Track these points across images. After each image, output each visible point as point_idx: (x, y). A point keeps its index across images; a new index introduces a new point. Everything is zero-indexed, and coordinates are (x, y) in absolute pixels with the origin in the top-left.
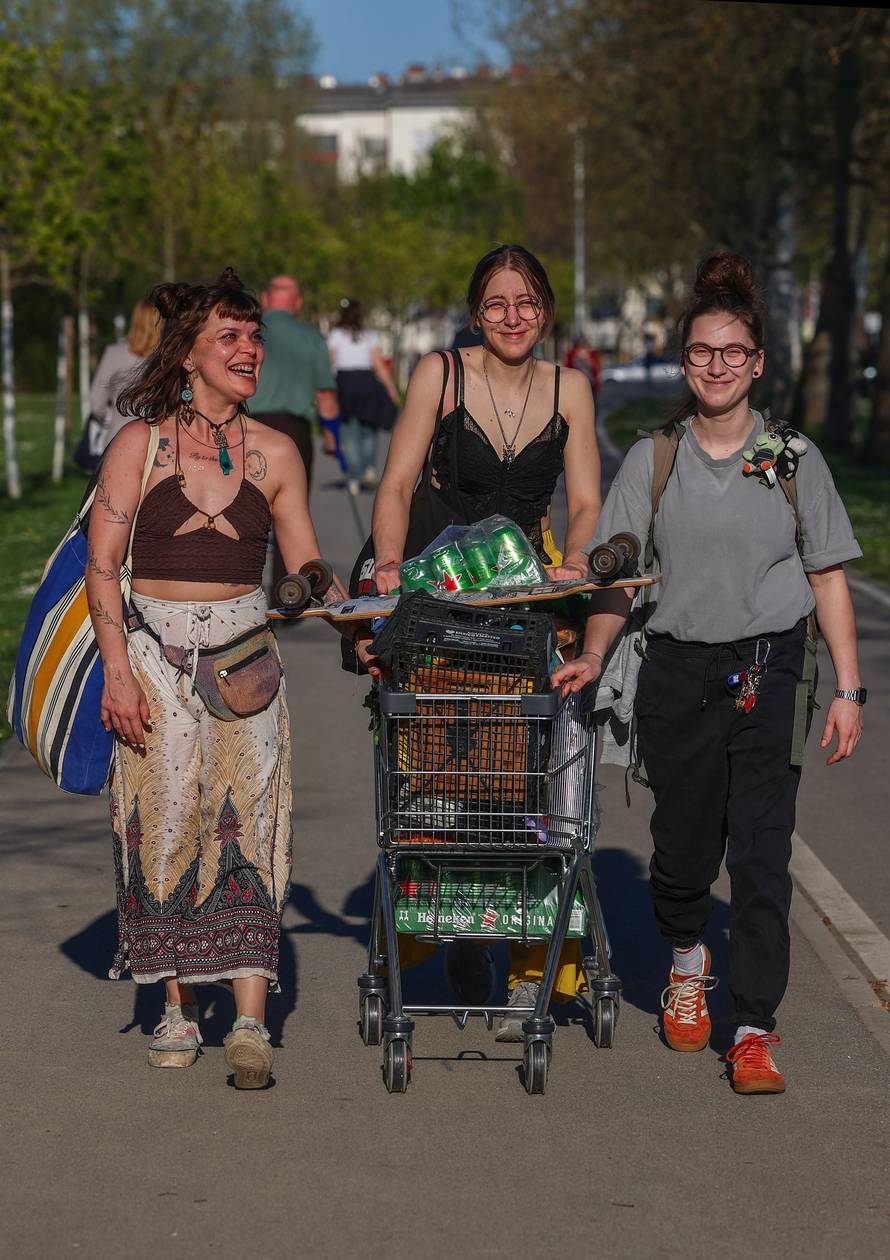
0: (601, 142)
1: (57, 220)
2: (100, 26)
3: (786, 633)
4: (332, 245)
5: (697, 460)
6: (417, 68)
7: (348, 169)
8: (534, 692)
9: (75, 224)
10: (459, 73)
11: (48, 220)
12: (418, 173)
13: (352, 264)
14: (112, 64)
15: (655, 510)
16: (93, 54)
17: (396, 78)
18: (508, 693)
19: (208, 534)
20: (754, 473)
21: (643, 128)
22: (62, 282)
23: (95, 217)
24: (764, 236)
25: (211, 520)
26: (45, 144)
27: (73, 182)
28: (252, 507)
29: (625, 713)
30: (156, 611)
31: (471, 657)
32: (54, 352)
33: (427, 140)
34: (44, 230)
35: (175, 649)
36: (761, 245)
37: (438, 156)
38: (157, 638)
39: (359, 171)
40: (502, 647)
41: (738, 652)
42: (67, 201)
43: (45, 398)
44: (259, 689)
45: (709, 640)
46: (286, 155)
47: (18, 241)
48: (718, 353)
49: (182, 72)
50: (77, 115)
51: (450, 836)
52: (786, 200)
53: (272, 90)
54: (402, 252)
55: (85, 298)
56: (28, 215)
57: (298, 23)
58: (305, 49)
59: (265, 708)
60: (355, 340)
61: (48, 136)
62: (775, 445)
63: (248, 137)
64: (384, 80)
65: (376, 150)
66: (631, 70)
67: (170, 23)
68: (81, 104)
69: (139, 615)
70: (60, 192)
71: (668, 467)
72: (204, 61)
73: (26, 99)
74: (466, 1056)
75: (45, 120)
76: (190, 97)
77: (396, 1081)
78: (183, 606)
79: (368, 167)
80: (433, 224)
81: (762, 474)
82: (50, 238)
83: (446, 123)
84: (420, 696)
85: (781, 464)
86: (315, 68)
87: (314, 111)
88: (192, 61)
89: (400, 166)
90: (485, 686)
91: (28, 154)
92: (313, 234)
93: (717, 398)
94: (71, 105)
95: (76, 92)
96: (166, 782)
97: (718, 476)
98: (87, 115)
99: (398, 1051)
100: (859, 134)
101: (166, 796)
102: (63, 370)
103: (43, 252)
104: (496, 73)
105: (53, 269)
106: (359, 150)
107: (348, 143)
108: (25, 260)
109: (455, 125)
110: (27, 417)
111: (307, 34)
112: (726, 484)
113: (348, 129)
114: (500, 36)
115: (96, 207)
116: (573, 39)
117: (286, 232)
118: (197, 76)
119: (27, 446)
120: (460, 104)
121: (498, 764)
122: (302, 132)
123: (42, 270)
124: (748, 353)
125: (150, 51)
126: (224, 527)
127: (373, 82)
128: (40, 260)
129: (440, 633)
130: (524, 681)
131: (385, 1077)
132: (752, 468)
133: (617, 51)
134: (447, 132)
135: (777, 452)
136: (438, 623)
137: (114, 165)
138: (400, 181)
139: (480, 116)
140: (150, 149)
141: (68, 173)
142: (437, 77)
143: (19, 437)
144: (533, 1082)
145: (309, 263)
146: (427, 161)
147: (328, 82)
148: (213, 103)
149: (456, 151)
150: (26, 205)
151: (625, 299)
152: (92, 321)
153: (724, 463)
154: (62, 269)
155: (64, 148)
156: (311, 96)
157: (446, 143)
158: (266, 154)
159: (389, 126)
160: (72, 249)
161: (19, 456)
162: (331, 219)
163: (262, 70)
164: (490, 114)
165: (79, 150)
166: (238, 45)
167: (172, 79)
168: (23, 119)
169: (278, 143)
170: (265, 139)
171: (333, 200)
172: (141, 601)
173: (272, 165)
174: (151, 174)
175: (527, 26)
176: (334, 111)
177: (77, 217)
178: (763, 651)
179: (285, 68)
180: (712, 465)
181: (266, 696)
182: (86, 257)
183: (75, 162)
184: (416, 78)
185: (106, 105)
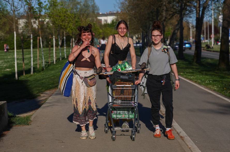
0: (131, 19)
1: (70, 28)
2: (75, 7)
3: (168, 74)
4: (101, 31)
5: (154, 50)
6: (110, 12)
7: (103, 23)
8: (133, 85)
9: (72, 28)
10: (115, 12)
11: (69, 28)
12: (111, 23)
13: (103, 33)
14: (77, 11)
15: (149, 57)
16: (75, 10)
17: (108, 13)
18: (129, 85)
19: (86, 61)
20: (163, 51)
21: (135, 18)
22: (71, 35)
23: (74, 27)
24: (148, 30)
25: (86, 59)
26: (69, 19)
27: (72, 23)
28: (92, 58)
29: (144, 85)
30: (79, 72)
31: (124, 80)
32: (70, 42)
33: (112, 20)
34: (69, 29)
35: (82, 77)
36: (148, 31)
37: (113, 21)
38: (79, 76)
39: (104, 23)
40: (129, 79)
41: (161, 77)
42: (71, 26)
43: (69, 48)
44: (94, 83)
45: (158, 75)
46: (96, 21)
47: (66, 30)
48: (156, 36)
49: (85, 12)
50: (72, 16)
51: (120, 105)
52: (151, 26)
53: (94, 14)
54: (109, 32)
55: (73, 36)
56: (67, 27)
57: (97, 7)
58: (98, 10)
59: (94, 85)
60: (103, 41)
61: (69, 18)
62: (166, 47)
63: (92, 19)
64: (107, 13)
65: (106, 21)
66: (134, 12)
67: (83, 7)
68: (73, 15)
69: (77, 72)
70: (71, 25)
71: (151, 51)
72: (87, 11)
73: (67, 14)
74: (122, 135)
75: (69, 17)
76: (86, 15)
77: (114, 139)
78: (83, 71)
79: (105, 23)
80: (112, 29)
81: (165, 51)
82: (69, 30)
83: (114, 18)
84: (117, 86)
85: (167, 49)
86: (99, 12)
87: (99, 17)
88: (86, 11)
89: (109, 22)
90: (126, 84)
91: (67, 20)
92: (99, 30)
93: (156, 42)
94: (72, 15)
95: (73, 14)
96: (81, 96)
97: (158, 52)
98: (74, 16)
99: (114, 135)
100: (159, 18)
101: (81, 98)
102: (71, 44)
103: (69, 31)
104: (119, 12)
105: (70, 33)
106: (104, 21)
107: (103, 20)
108: (67, 32)
109: (115, 18)
110: (67, 50)
111: (98, 8)
112: (159, 53)
113: (103, 18)
114: (119, 8)
115: (75, 26)
116: (127, 8)
117: (96, 29)
118: (86, 13)
119: (67, 53)
120: (115, 16)
121: (127, 95)
122: (98, 19)
123: (69, 33)
124: (160, 36)
125: (81, 10)
126: (88, 60)
127: (106, 13)
128: (68, 32)
129: (120, 77)
130: (132, 83)
131: (112, 139)
132: (163, 50)
133: (132, 9)
134: (114, 19)
135: (166, 48)
136: (119, 75)
137: (77, 22)
138: (109, 24)
139: (117, 17)
140: (81, 20)
141: (71, 23)
142: (113, 13)
143: (66, 52)
144: (133, 139)
145: (98, 33)
146: (111, 22)
147: (101, 13)
148: (88, 16)
149: (115, 21)
150: (67, 26)
151: (133, 37)
152: (74, 39)
153: (158, 50)
154: (71, 33)
155: (71, 20)
156: (99, 15)
157: (114, 20)
158: (94, 21)
159: (107, 18)
160: (72, 31)
161: (66, 54)
162: (101, 28)
163: (93, 12)
164: (118, 17)
165: (73, 20)
166: (91, 9)
167: (84, 13)
168: (66, 17)
169: (95, 20)
170: (94, 19)
171: (101, 26)
172: (77, 70)
173: (95, 22)
174: (81, 23)
175: (122, 7)
176: (101, 16)
177: (73, 27)
178: (165, 77)
179: (96, 12)
180: (157, 50)
181: (94, 84)
182: (74, 32)
183: (72, 21)
184: (110, 13)
185: (76, 15)
